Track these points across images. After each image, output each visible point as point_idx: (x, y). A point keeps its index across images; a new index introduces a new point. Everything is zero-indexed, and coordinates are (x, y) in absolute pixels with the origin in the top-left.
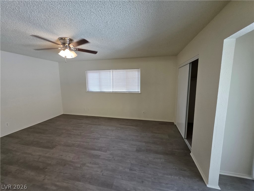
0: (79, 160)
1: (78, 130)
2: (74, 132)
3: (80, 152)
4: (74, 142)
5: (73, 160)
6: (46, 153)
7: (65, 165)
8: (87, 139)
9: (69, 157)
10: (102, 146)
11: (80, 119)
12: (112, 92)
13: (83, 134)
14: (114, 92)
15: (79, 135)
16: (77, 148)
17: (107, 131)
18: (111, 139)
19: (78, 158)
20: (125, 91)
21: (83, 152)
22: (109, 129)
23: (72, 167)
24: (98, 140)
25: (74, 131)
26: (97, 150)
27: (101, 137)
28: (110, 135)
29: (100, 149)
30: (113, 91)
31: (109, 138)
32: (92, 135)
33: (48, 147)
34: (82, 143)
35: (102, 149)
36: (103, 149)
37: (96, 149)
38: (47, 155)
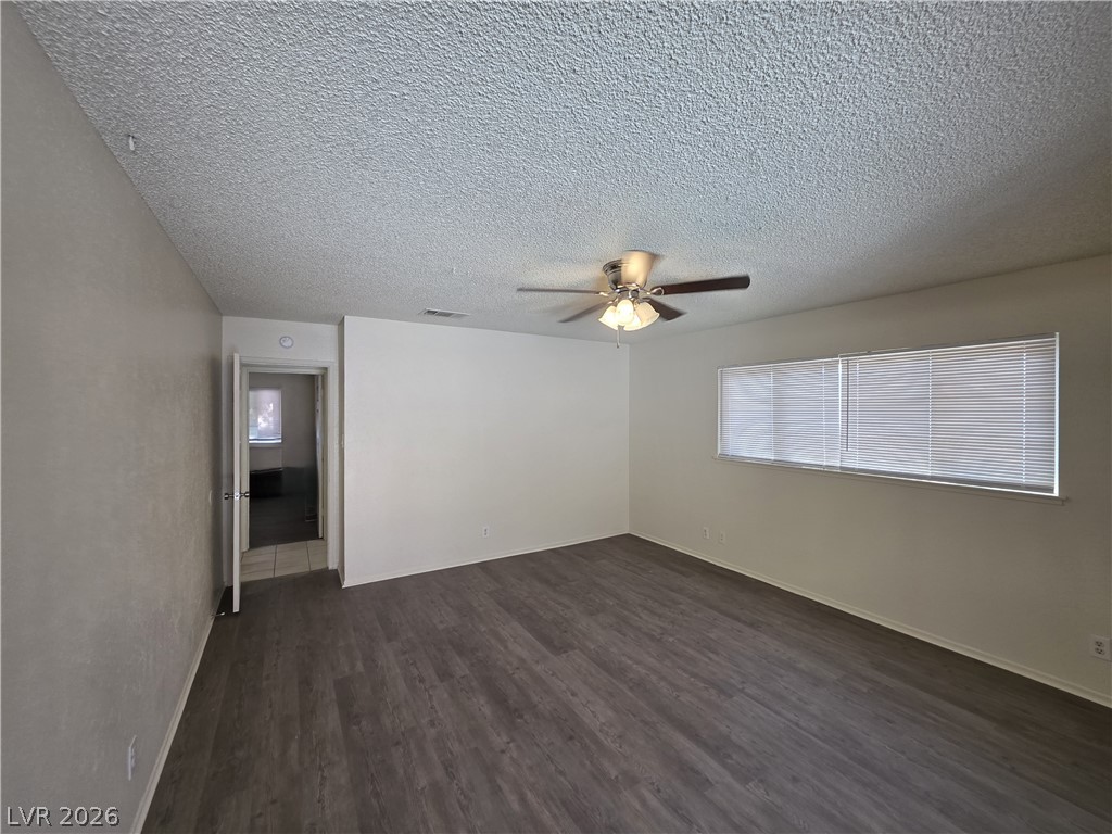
0: (621, 747)
1: (660, 616)
2: (640, 617)
3: (635, 716)
4: (629, 662)
5: (601, 737)
6: (537, 662)
7: (571, 738)
8: (679, 671)
9: (593, 712)
10: (734, 738)
11: (682, 573)
12: (841, 468)
13: (671, 639)
14: (853, 469)
15: (652, 638)
16: (630, 694)
17: (782, 672)
18: (797, 725)
19: (620, 737)
20: (929, 473)
21: (646, 723)
22: (801, 666)
23: (588, 763)
24: (723, 697)
25: (641, 615)
26: (704, 745)
27: (742, 691)
28: (793, 699)
29: (719, 749)
30: (847, 464)
31: (784, 712)
32: (707, 660)
33: (547, 641)
34: (654, 678)
35: (729, 756)
36: (734, 757)
37: (704, 737)
38: (538, 668)
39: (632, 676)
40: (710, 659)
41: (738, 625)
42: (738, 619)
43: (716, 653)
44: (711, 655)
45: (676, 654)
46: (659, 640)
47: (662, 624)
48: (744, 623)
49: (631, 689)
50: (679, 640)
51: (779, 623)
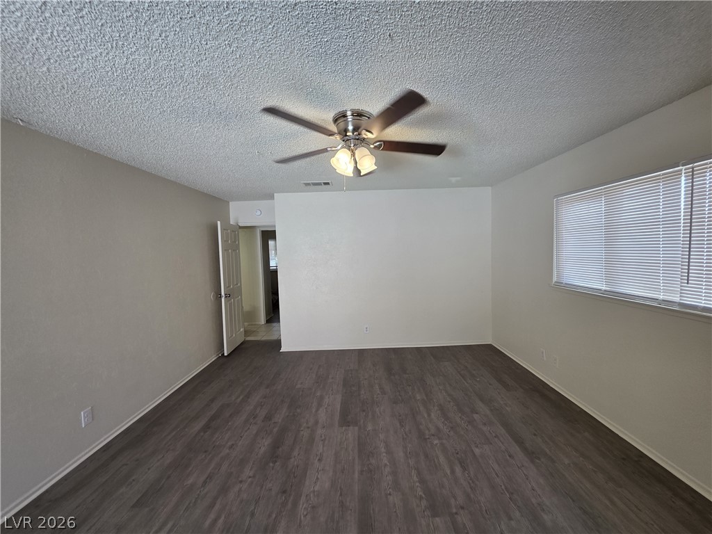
0: (305, 516)
1: (447, 419)
2: (429, 416)
3: (341, 495)
4: (383, 450)
5: (302, 501)
8: (413, 473)
9: (317, 479)
12: (681, 305)
13: (436, 442)
14: (695, 307)
15: (422, 435)
16: (356, 476)
17: (516, 514)
19: (314, 507)
21: (342, 506)
22: (546, 517)
23: (274, 516)
24: (427, 513)
25: (433, 414)
27: (452, 514)
30: (688, 300)
32: (449, 472)
34: (387, 470)
38: (320, 432)
39: (373, 461)
40: (453, 472)
41: (515, 449)
42: (520, 442)
43: (464, 469)
44: (458, 470)
45: (426, 456)
46: (425, 439)
47: (441, 426)
48: (525, 450)
49: (361, 472)
50: (442, 444)
51: (567, 461)
